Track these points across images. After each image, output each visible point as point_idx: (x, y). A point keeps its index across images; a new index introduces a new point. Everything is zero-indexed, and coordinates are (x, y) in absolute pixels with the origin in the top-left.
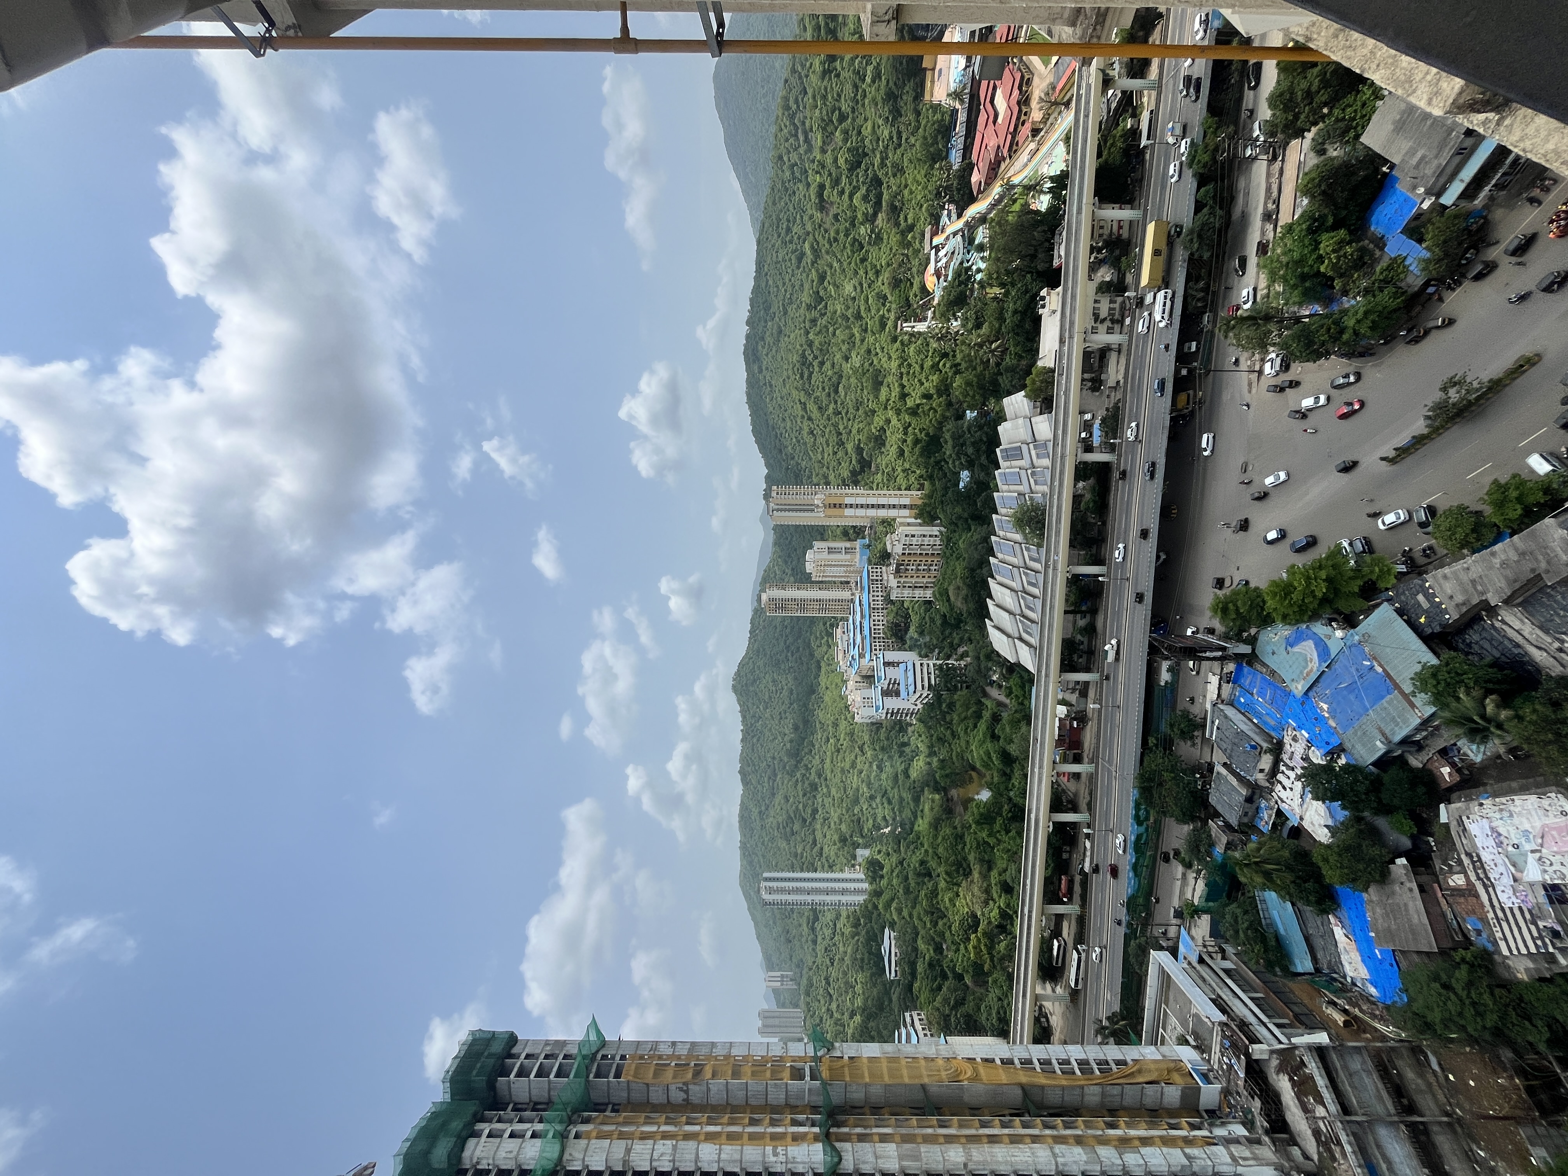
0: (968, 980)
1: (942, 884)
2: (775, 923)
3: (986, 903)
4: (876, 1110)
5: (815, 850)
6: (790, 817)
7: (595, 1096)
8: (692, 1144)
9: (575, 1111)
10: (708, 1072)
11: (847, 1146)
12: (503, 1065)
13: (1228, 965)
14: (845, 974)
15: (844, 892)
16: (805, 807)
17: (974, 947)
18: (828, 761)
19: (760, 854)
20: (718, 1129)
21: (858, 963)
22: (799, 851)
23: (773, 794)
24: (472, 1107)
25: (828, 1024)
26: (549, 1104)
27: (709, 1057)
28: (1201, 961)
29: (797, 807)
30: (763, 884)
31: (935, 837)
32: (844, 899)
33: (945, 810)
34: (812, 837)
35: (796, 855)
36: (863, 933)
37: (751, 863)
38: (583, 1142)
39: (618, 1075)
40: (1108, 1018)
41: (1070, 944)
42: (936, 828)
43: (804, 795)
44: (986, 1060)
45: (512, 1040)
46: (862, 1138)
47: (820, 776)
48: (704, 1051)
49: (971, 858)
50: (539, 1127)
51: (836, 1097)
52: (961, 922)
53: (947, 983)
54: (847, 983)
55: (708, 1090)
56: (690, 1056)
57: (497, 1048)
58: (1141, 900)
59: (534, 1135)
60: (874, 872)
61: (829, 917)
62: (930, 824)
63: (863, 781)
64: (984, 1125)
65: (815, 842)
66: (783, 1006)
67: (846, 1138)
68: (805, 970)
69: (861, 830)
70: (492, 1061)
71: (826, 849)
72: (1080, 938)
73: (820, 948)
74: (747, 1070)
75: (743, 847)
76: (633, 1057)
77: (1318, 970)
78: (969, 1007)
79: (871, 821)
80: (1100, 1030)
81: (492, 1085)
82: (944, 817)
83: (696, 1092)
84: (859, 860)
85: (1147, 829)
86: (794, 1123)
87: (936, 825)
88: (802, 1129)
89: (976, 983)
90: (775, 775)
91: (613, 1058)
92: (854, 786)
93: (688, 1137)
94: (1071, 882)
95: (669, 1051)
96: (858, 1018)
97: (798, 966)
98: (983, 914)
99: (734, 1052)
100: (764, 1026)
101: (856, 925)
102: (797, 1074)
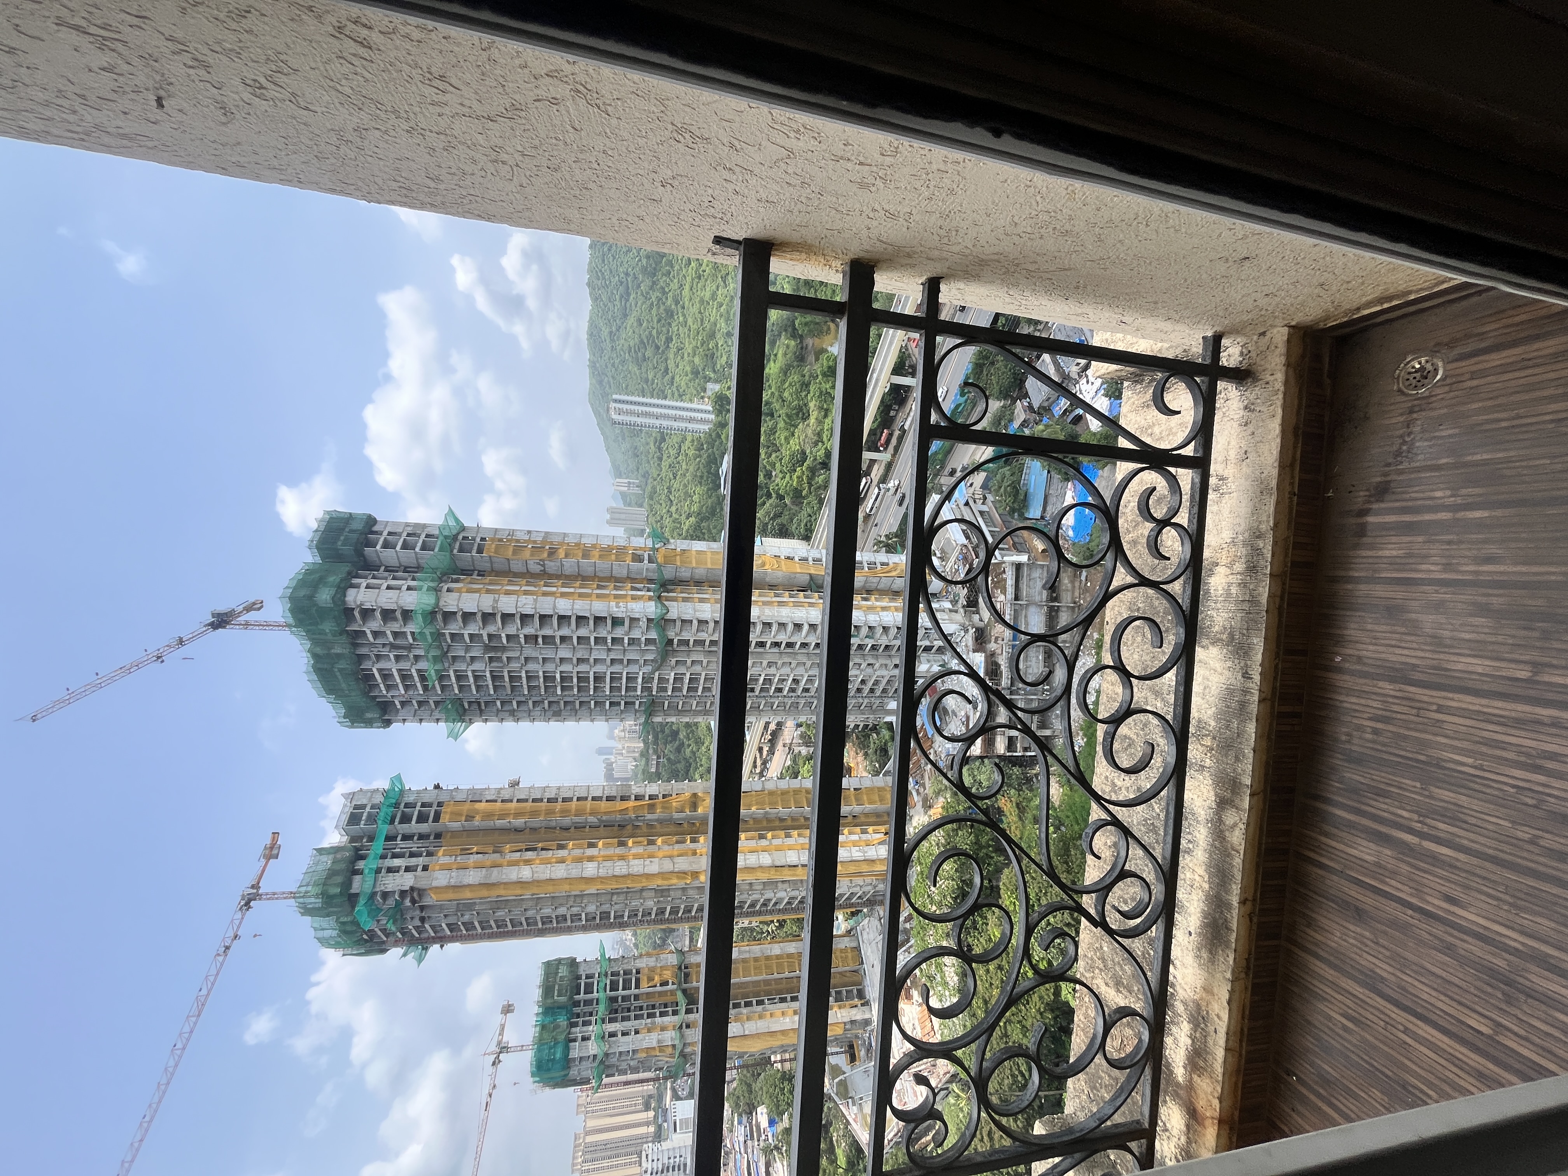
0: (787, 501)
1: (781, 424)
2: (624, 439)
3: (816, 444)
4: (699, 583)
5: (667, 378)
6: (642, 342)
7: (460, 564)
8: (550, 599)
9: (444, 574)
10: (561, 553)
11: (675, 604)
12: (367, 539)
13: (985, 508)
14: (685, 486)
15: (691, 420)
16: (658, 333)
17: (798, 477)
18: (687, 287)
19: (609, 374)
20: (572, 590)
21: (698, 479)
22: (650, 377)
23: (625, 316)
24: (345, 568)
25: (667, 521)
26: (419, 568)
27: (562, 544)
28: (967, 504)
29: (650, 333)
30: (613, 405)
31: (783, 382)
32: (690, 426)
33: (797, 357)
34: (664, 365)
35: (647, 380)
36: (705, 456)
37: (600, 382)
38: (455, 595)
39: (480, 551)
40: (886, 536)
41: (875, 482)
42: (785, 374)
43: (659, 321)
44: (788, 558)
45: (371, 521)
46: (685, 600)
47: (677, 303)
48: (558, 539)
49: (812, 405)
50: (413, 583)
51: (669, 573)
52: (792, 456)
53: (771, 501)
54: (686, 493)
55: (562, 565)
56: (544, 541)
57: (357, 526)
58: (940, 456)
59: (409, 588)
60: (721, 406)
61: (675, 440)
62: (781, 368)
63: (721, 316)
64: (776, 595)
65: (667, 370)
66: (630, 505)
67: (674, 599)
68: (650, 480)
69: (715, 364)
70: (355, 536)
71: (677, 378)
72: (884, 479)
73: (665, 464)
74: (596, 553)
75: (593, 365)
76: (492, 540)
77: (1042, 518)
78: (784, 519)
79: (725, 358)
80: (878, 543)
81: (360, 554)
82: (795, 363)
83: (552, 566)
84: (709, 393)
85: (966, 401)
86: (633, 589)
87: (785, 371)
88: (639, 593)
89: (793, 503)
90: (629, 294)
91: (474, 539)
92: (712, 320)
93: (545, 594)
94: (891, 435)
95: (526, 537)
96: (692, 519)
97: (644, 476)
98: (811, 453)
99: (584, 541)
100: (612, 519)
101: (700, 449)
102: (638, 558)
